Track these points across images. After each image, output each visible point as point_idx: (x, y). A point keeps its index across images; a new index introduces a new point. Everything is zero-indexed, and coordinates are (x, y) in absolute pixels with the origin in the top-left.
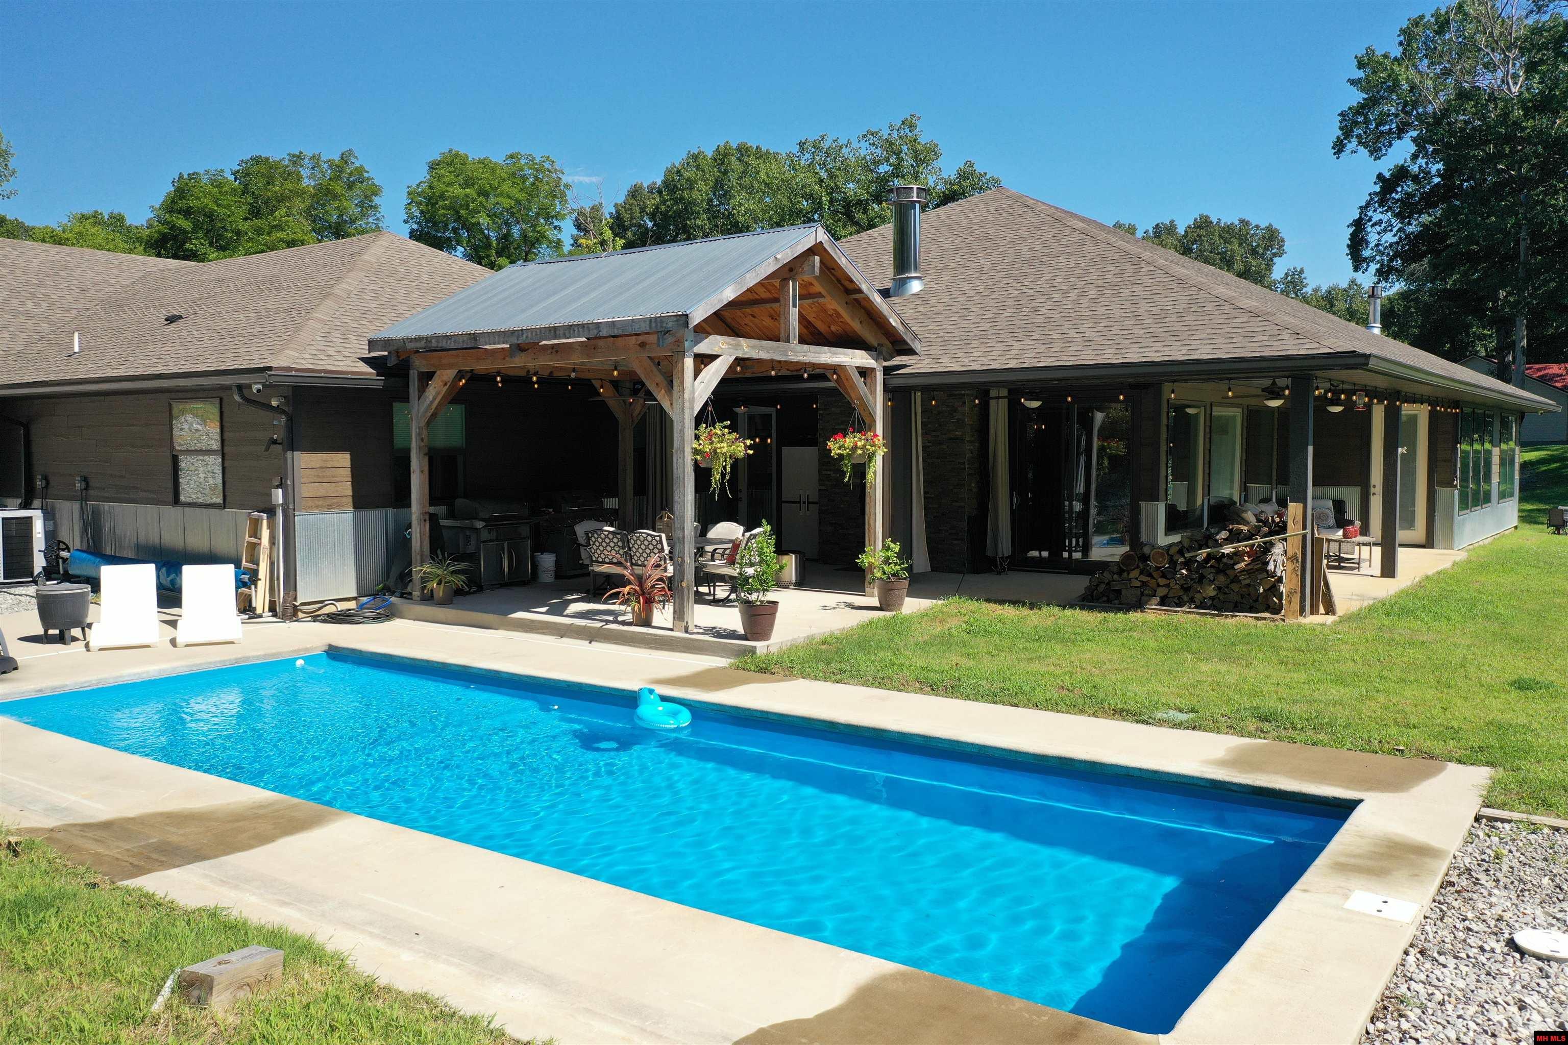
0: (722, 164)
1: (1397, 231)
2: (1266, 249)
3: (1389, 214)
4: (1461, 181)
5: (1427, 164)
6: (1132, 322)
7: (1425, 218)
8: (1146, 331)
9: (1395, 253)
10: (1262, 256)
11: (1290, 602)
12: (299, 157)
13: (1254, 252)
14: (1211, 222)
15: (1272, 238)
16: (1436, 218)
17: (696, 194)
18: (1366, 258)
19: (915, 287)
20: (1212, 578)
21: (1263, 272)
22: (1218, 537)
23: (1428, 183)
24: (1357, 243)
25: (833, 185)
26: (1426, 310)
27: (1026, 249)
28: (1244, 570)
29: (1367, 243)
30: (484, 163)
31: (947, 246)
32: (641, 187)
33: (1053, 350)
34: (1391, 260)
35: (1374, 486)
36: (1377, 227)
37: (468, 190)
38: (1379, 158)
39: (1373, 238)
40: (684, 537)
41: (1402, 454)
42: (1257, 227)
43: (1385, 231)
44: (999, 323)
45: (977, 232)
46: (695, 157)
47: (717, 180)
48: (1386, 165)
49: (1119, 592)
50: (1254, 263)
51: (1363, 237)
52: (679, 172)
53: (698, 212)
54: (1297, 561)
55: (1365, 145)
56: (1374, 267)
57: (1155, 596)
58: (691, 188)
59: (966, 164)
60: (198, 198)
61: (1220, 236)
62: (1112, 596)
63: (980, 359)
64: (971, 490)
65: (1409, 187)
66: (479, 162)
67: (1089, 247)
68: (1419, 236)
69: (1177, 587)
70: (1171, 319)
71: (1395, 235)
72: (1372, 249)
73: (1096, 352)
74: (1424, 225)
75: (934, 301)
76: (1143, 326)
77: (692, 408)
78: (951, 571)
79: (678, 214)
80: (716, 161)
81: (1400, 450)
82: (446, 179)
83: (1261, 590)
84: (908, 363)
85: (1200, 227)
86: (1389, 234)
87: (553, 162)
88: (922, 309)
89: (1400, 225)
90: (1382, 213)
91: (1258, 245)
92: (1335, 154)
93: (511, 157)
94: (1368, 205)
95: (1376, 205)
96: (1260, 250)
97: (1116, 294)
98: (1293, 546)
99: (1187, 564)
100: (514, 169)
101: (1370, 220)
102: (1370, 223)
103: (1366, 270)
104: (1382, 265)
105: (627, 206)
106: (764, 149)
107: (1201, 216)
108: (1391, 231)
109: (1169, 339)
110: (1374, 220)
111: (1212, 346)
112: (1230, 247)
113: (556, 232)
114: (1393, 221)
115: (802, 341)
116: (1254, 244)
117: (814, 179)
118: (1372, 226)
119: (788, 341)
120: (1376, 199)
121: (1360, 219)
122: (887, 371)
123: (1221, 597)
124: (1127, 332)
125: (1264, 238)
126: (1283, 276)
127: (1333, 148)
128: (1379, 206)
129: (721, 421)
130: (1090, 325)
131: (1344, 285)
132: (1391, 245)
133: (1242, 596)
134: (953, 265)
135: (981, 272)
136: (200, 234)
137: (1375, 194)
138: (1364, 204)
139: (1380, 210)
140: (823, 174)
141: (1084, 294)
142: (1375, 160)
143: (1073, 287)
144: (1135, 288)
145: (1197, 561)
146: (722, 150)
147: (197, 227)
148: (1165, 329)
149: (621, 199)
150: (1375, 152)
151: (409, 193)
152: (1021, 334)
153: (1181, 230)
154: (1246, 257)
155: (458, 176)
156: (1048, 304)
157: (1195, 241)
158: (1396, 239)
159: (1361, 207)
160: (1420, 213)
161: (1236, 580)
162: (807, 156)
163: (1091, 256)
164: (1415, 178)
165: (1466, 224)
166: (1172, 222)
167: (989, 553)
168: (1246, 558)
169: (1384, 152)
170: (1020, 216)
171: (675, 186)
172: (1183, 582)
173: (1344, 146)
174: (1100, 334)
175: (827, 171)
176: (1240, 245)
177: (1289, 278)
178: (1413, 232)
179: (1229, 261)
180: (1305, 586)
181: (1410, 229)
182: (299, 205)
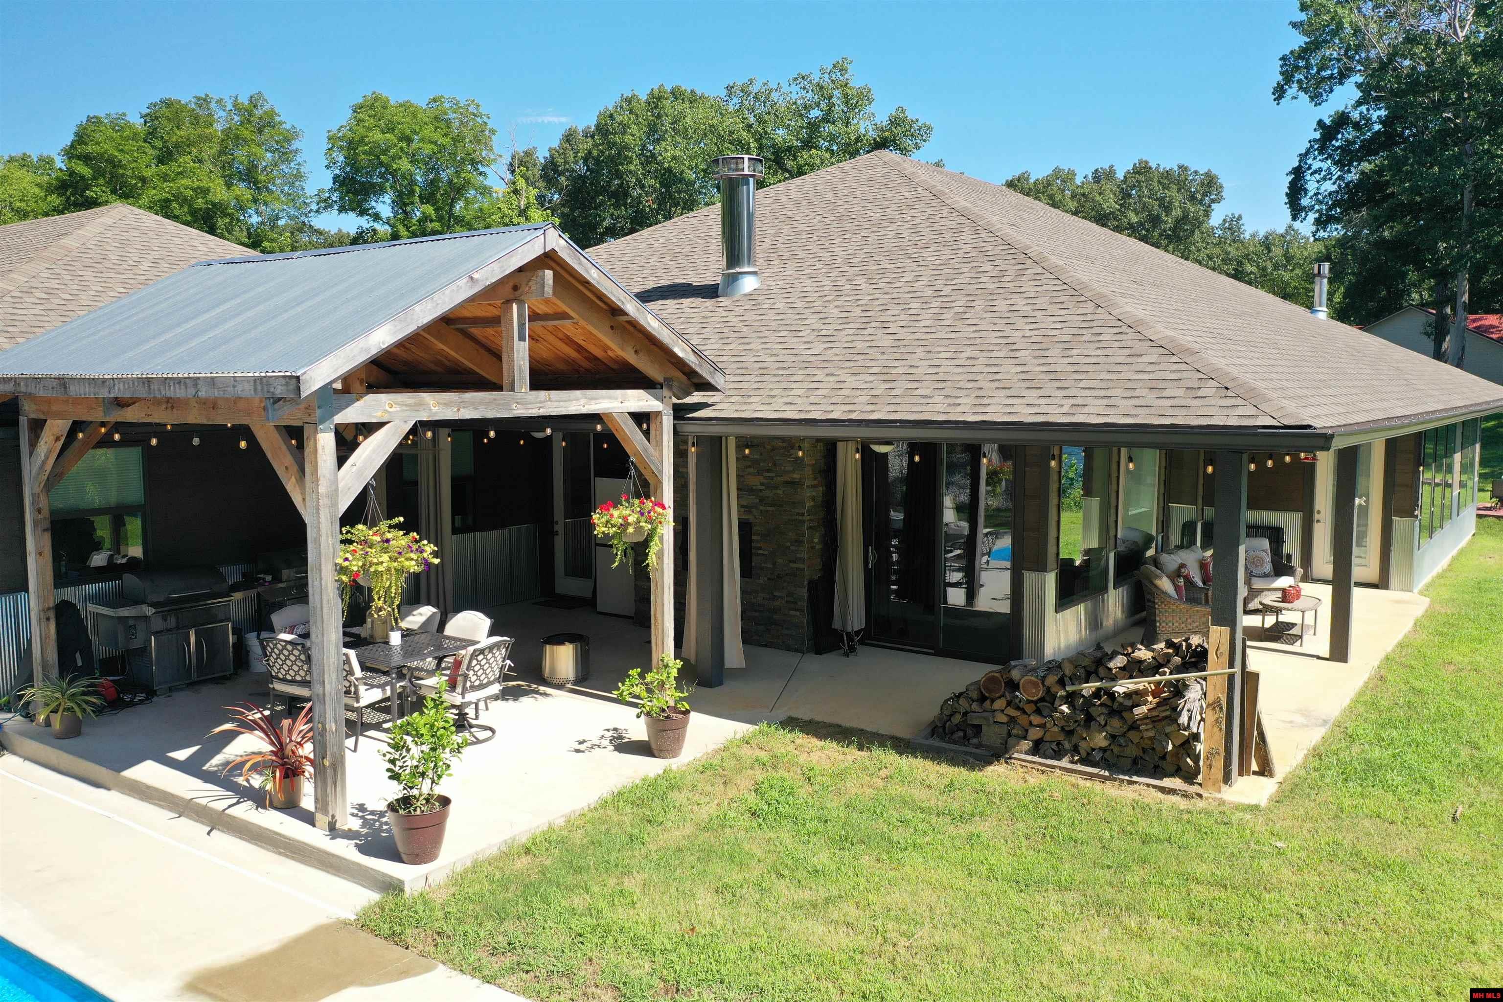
0: (656, 107)
1: (1337, 179)
2: (1205, 195)
3: (1329, 162)
4: (1403, 128)
5: (1368, 110)
6: (1002, 354)
7: (1366, 166)
8: (1019, 369)
9: (1334, 201)
10: (1200, 202)
11: (1210, 766)
12: (205, 100)
13: (1192, 198)
14: (1151, 168)
15: (1210, 183)
16: (1377, 166)
17: (628, 139)
18: (1305, 207)
19: (748, 284)
20: (1103, 723)
21: (1201, 219)
22: (1111, 665)
23: (1368, 131)
24: (1296, 191)
25: (761, 131)
26: (1363, 259)
27: (891, 234)
28: (1146, 717)
29: (1306, 191)
30: (405, 106)
31: (801, 227)
32: (575, 131)
33: (894, 392)
34: (1330, 209)
35: (1319, 512)
36: (1317, 175)
37: (387, 135)
38: (1320, 104)
39: (1312, 186)
40: (324, 695)
41: (1360, 505)
42: (1196, 172)
43: (1324, 179)
44: (837, 344)
45: (839, 210)
46: (629, 101)
47: (650, 125)
48: (1327, 112)
49: (978, 729)
50: (1192, 209)
51: (1302, 185)
52: (611, 116)
53: (631, 157)
54: (1221, 709)
55: (1306, 91)
56: (1312, 216)
57: (1025, 738)
58: (624, 133)
59: (897, 110)
60: (98, 143)
61: (1159, 182)
62: (969, 732)
63: (800, 400)
64: (813, 548)
65: (1349, 133)
66: (401, 105)
67: (967, 236)
68: (1359, 185)
69: (1056, 729)
70: (1055, 351)
71: (1334, 183)
72: (1311, 198)
73: (950, 401)
74: (1363, 173)
75: (767, 304)
76: (1017, 361)
77: (334, 505)
78: (788, 649)
79: (611, 158)
80: (649, 104)
81: (1357, 501)
82: (366, 124)
83: (1170, 747)
84: (710, 400)
85: (1139, 173)
86: (1329, 182)
87: (478, 106)
88: (750, 316)
89: (1339, 173)
90: (1322, 161)
91: (1197, 191)
92: (1275, 100)
93: (435, 100)
94: (1308, 152)
95: (1316, 153)
96: (1199, 197)
97: (989, 308)
98: (1217, 691)
99: (1070, 698)
100: (437, 113)
101: (1309, 168)
102: (1310, 172)
103: (1305, 219)
104: (1320, 215)
105: (561, 151)
106: (699, 93)
107: (1141, 162)
108: (1330, 179)
109: (1049, 385)
110: (1314, 168)
111: (1105, 402)
112: (1168, 193)
113: (481, 178)
114: (1333, 169)
115: (535, 385)
116: (1193, 190)
117: (741, 125)
118: (1312, 174)
119: (513, 389)
120: (1316, 147)
121: (1300, 167)
122: (680, 412)
123: (1116, 750)
124: (995, 369)
125: (1203, 184)
126: (1221, 222)
127: (1274, 94)
128: (1319, 154)
129: (390, 517)
130: (949, 355)
131: (1281, 230)
132: (1330, 194)
133: (1144, 750)
134: (802, 254)
135: (832, 266)
136: (101, 181)
137: (1315, 141)
138: (1304, 152)
139: (1320, 157)
140: (752, 120)
141: (948, 306)
142: (1315, 105)
143: (938, 294)
144: (1015, 299)
145: (1083, 696)
146: (656, 92)
147: (98, 173)
148: (1045, 368)
149: (555, 144)
150: (1316, 98)
151: (329, 138)
152: (860, 363)
153: (1120, 175)
154: (1184, 203)
155: (379, 120)
156: (902, 317)
157: (1134, 186)
158: (1334, 188)
159: (1300, 155)
160: (1360, 160)
161: (1134, 726)
162: (735, 100)
163: (966, 249)
164: (1357, 126)
165: (1410, 176)
166: (1111, 167)
167: (837, 624)
168: (1150, 698)
169: (1324, 97)
170: (893, 189)
171: (607, 130)
172: (1062, 723)
173: (1284, 91)
174: (960, 370)
175: (755, 116)
176: (1179, 190)
177: (1227, 225)
178: (1352, 181)
179: (1168, 207)
180: (1231, 742)
181: (1349, 177)
182: (210, 150)
